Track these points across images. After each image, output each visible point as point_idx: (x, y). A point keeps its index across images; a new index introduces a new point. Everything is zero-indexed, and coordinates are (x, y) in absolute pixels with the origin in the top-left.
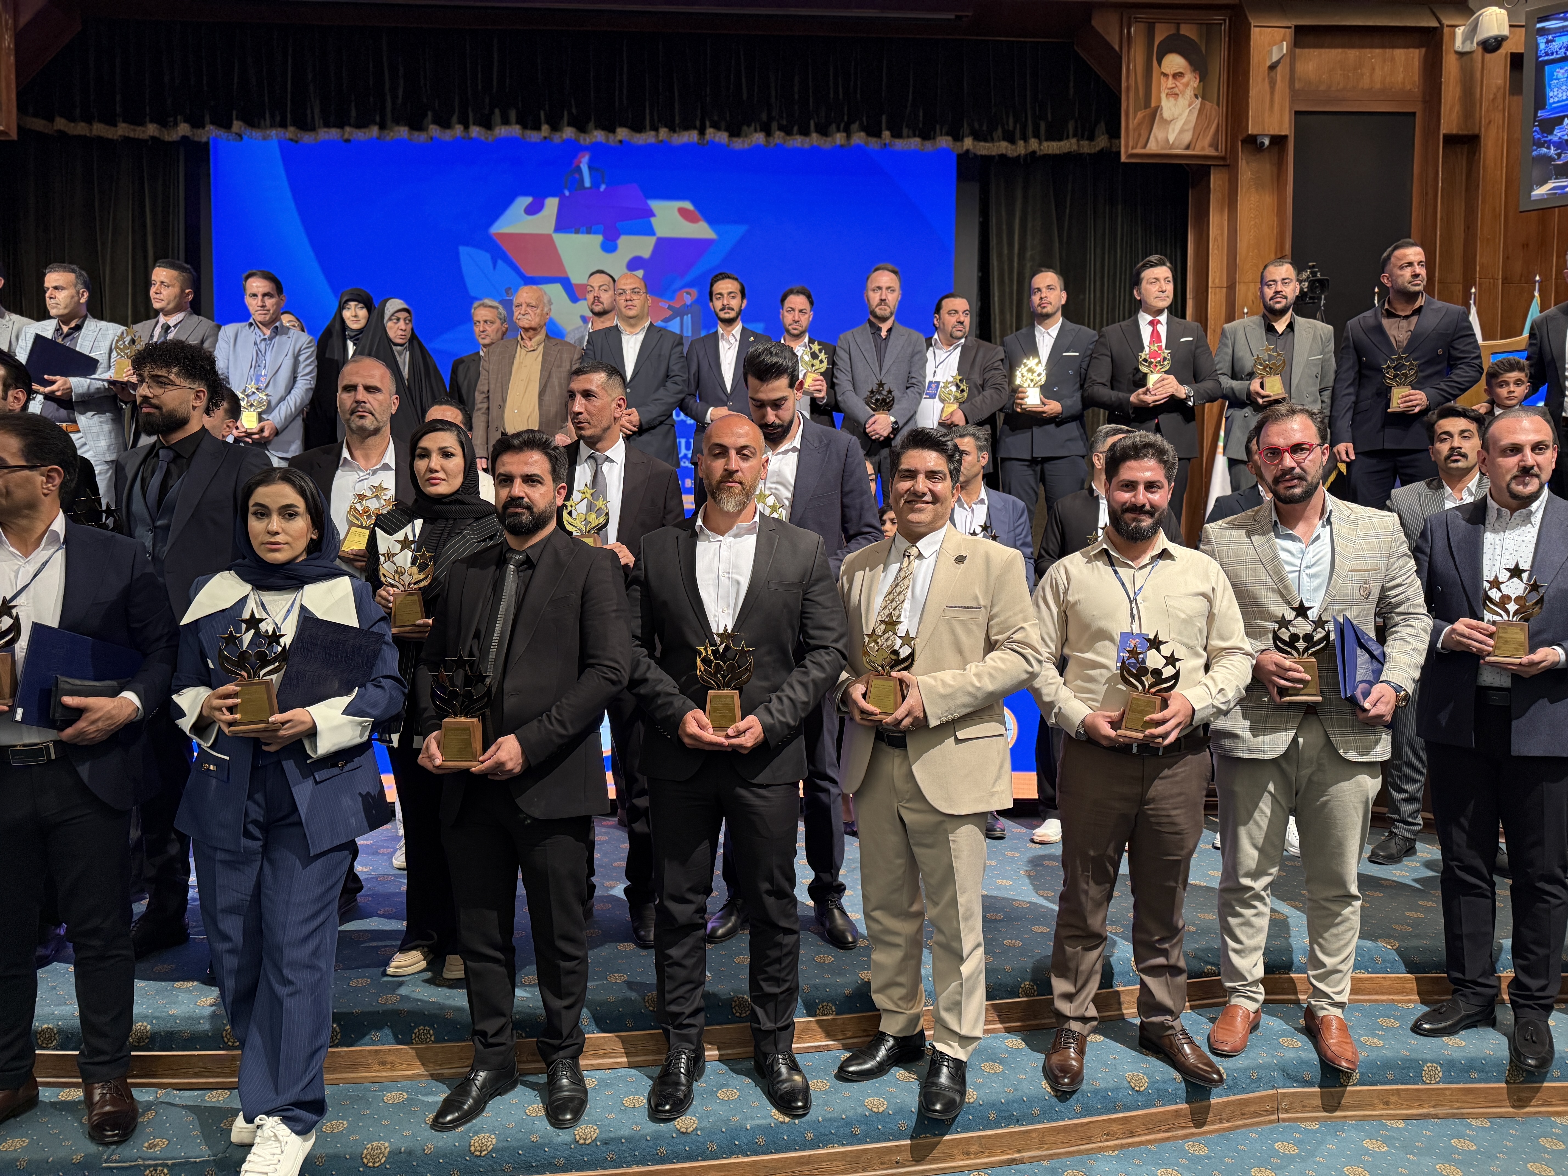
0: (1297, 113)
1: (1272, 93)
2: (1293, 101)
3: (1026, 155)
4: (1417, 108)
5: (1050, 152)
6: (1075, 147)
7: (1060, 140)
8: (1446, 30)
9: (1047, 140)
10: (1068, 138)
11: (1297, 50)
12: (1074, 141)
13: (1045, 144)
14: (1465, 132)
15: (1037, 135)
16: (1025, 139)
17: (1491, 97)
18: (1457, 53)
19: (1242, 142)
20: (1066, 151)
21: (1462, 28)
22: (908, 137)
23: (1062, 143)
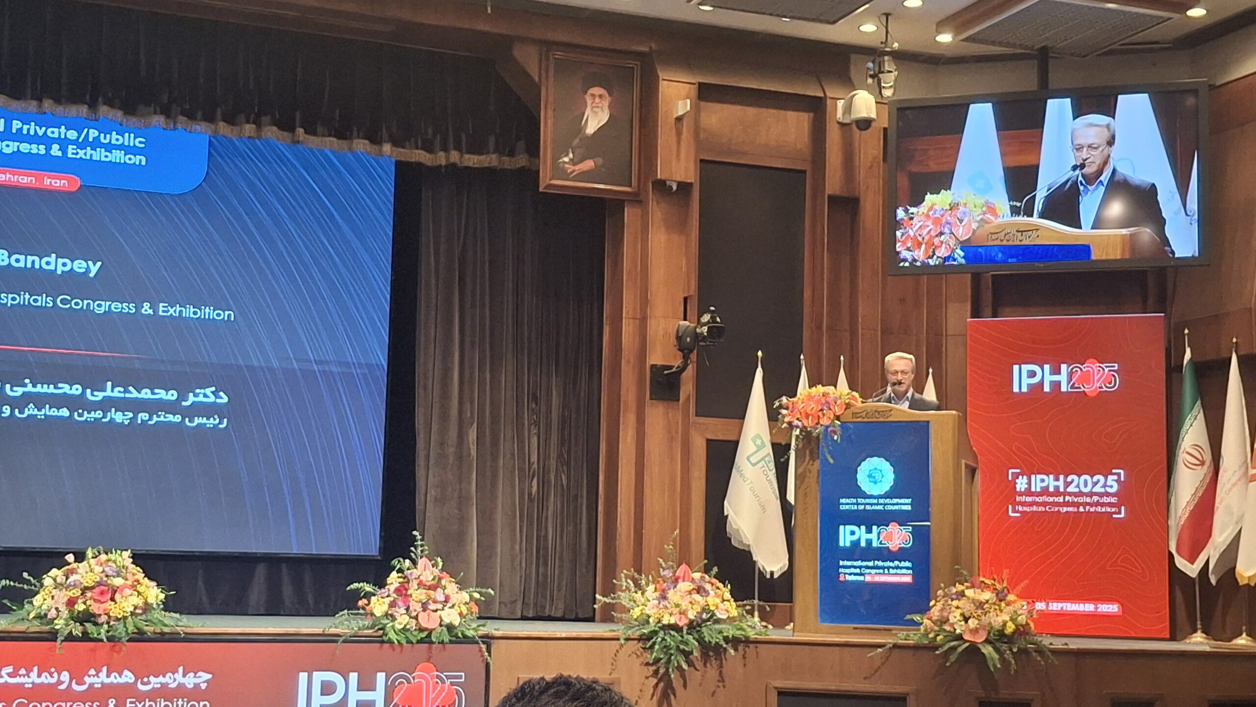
0: (701, 161)
1: (679, 142)
2: (698, 149)
3: (446, 166)
4: (807, 167)
5: (471, 165)
6: (495, 163)
7: (481, 154)
8: (829, 101)
9: (469, 152)
10: (488, 153)
11: (702, 103)
12: (494, 156)
13: (467, 156)
14: (847, 195)
15: (458, 148)
16: (445, 149)
17: (869, 165)
18: (839, 123)
19: (652, 183)
20: (486, 165)
21: (842, 101)
22: (323, 136)
23: (482, 157)
